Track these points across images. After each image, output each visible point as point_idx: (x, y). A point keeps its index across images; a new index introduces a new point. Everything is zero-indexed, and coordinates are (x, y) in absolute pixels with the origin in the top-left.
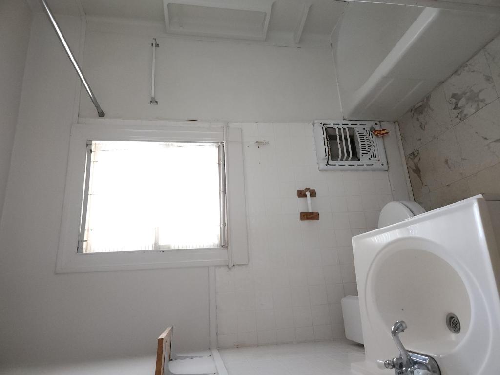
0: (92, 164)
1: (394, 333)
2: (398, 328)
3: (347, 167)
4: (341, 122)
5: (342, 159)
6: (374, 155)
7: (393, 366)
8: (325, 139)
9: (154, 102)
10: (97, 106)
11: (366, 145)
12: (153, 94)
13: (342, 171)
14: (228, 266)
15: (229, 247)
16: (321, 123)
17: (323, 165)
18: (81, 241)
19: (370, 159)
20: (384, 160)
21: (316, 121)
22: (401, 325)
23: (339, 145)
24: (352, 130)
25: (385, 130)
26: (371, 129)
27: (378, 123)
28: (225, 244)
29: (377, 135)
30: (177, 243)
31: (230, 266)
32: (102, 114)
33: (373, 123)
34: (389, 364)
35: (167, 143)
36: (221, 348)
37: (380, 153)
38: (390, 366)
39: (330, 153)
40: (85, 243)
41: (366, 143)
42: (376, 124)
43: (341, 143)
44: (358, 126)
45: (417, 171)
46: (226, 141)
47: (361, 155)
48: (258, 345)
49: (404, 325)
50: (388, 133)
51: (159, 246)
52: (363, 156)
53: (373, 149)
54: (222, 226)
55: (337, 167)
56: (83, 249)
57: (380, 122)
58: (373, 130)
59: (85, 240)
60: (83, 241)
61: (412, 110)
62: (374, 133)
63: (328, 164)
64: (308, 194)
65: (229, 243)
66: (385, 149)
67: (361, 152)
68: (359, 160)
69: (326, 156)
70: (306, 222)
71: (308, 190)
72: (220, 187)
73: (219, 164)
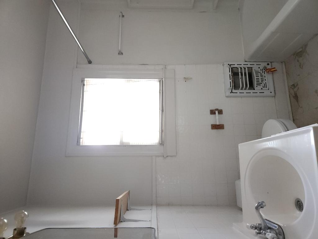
0: (85, 92)
1: (257, 208)
2: (260, 205)
3: (245, 94)
4: (243, 63)
5: (242, 89)
6: (265, 86)
7: (256, 228)
8: (231, 75)
9: (121, 53)
10: (87, 57)
11: (260, 79)
12: (120, 48)
13: (241, 97)
14: (164, 156)
15: (165, 145)
16: (229, 64)
17: (228, 93)
18: (79, 138)
19: (262, 89)
20: (272, 89)
21: (225, 63)
22: (262, 204)
23: (240, 79)
24: (250, 69)
25: (275, 68)
26: (264, 68)
27: (270, 63)
28: (162, 143)
29: (268, 72)
30: (133, 141)
31: (165, 157)
32: (90, 62)
33: (265, 64)
34: (253, 227)
35: (128, 79)
36: (158, 205)
37: (270, 84)
38: (254, 228)
39: (233, 85)
40: (81, 139)
41: (260, 78)
42: (268, 64)
43: (242, 78)
44: (255, 66)
45: (296, 97)
46: (165, 78)
47: (256, 86)
48: (181, 205)
49: (264, 204)
50: (276, 70)
51: (123, 142)
52: (257, 87)
53: (264, 82)
54: (160, 131)
55: (238, 94)
56: (80, 143)
57: (271, 63)
58: (265, 68)
59: (81, 137)
60: (80, 138)
61: (294, 54)
62: (266, 71)
63: (232, 92)
64: (217, 112)
65: (165, 142)
66: (274, 81)
67: (256, 84)
68: (254, 89)
69: (231, 87)
70: (215, 131)
71: (217, 110)
72: (160, 108)
73: (160, 93)
